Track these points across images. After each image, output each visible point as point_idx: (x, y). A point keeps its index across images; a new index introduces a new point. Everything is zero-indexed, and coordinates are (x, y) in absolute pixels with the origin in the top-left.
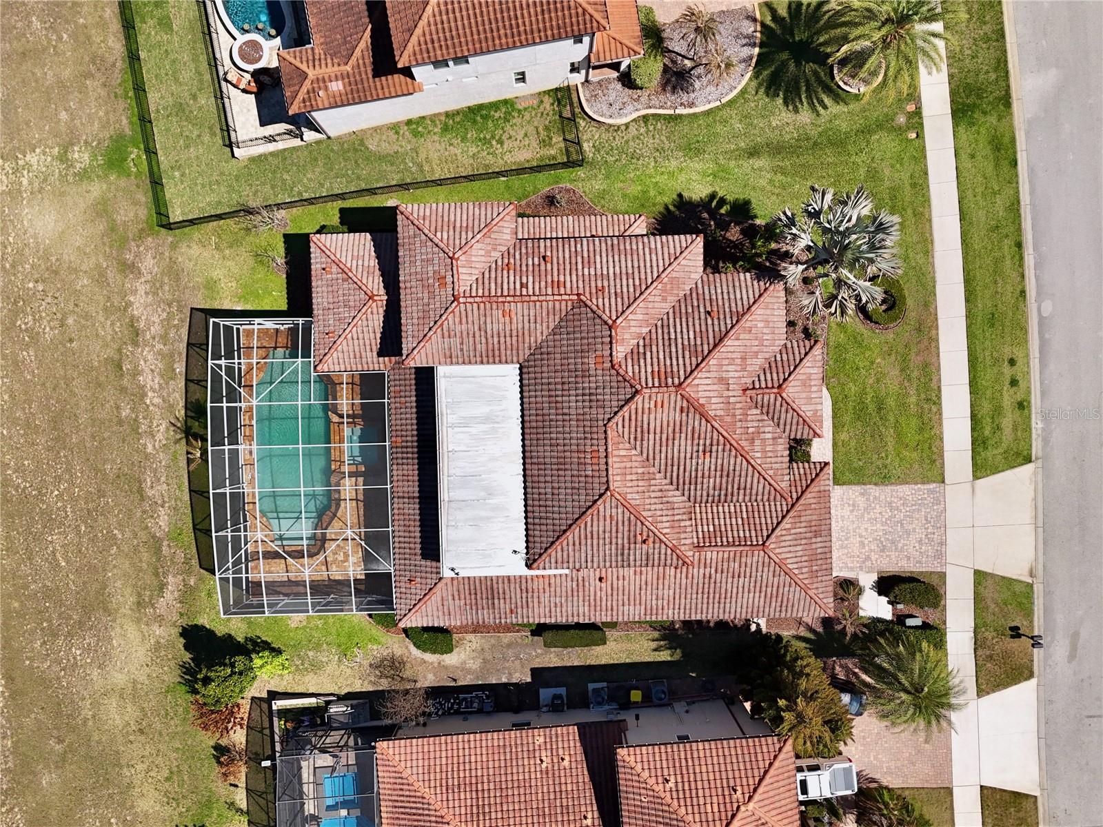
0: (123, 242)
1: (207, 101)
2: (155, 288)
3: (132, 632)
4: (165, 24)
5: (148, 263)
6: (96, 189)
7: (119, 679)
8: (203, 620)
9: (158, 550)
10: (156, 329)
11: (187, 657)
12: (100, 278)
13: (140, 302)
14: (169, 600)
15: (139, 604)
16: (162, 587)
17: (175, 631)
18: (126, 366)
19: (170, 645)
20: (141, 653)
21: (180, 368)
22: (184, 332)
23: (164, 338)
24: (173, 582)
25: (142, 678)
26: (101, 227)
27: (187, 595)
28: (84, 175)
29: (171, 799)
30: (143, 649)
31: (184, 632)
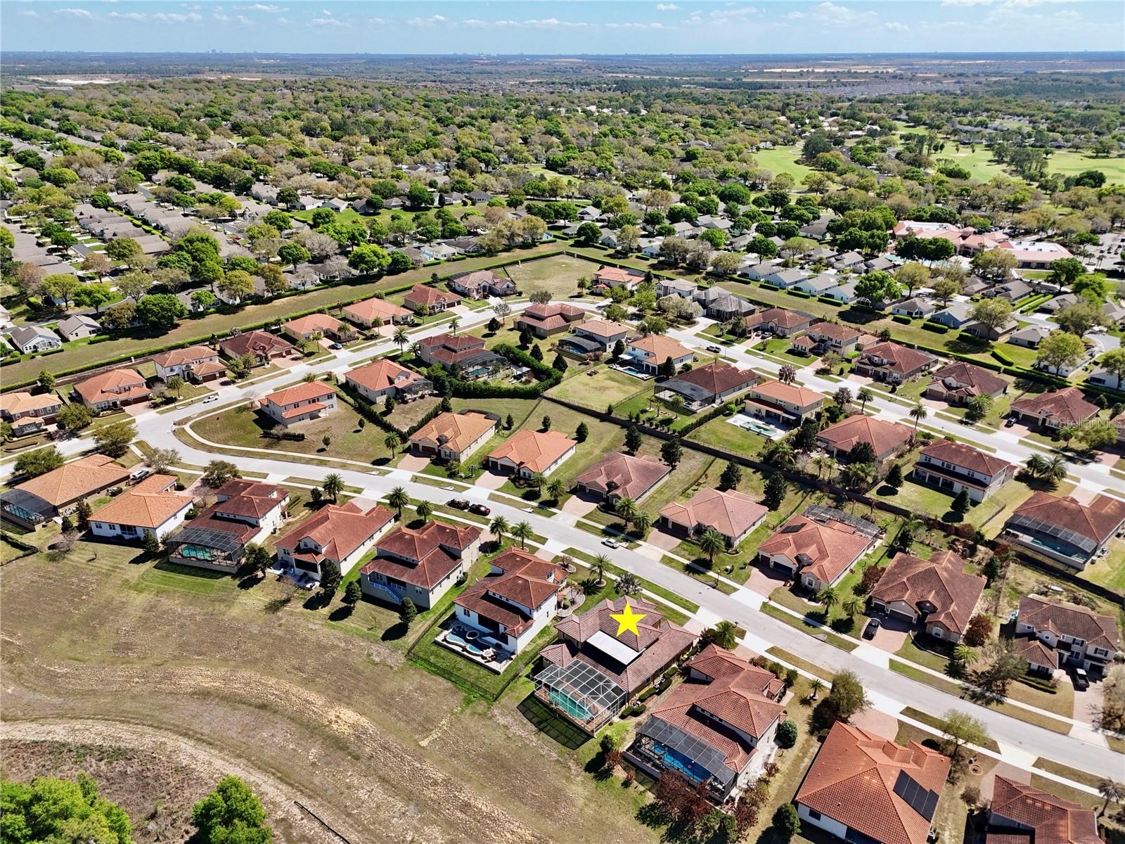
0: (485, 714)
1: (483, 672)
2: (502, 714)
3: (573, 787)
5: (496, 712)
6: (468, 711)
7: (581, 802)
8: (588, 760)
9: (561, 763)
11: (592, 774)
12: (485, 726)
13: (502, 721)
14: (573, 767)
15: (568, 778)
16: (570, 768)
17: (583, 773)
18: (510, 735)
19: (585, 777)
20: (580, 790)
21: (526, 721)
22: (520, 713)
23: (516, 720)
24: (571, 764)
25: (587, 793)
26: (477, 716)
27: (577, 762)
28: (462, 712)
29: (626, 813)
30: (580, 787)
31: (586, 770)
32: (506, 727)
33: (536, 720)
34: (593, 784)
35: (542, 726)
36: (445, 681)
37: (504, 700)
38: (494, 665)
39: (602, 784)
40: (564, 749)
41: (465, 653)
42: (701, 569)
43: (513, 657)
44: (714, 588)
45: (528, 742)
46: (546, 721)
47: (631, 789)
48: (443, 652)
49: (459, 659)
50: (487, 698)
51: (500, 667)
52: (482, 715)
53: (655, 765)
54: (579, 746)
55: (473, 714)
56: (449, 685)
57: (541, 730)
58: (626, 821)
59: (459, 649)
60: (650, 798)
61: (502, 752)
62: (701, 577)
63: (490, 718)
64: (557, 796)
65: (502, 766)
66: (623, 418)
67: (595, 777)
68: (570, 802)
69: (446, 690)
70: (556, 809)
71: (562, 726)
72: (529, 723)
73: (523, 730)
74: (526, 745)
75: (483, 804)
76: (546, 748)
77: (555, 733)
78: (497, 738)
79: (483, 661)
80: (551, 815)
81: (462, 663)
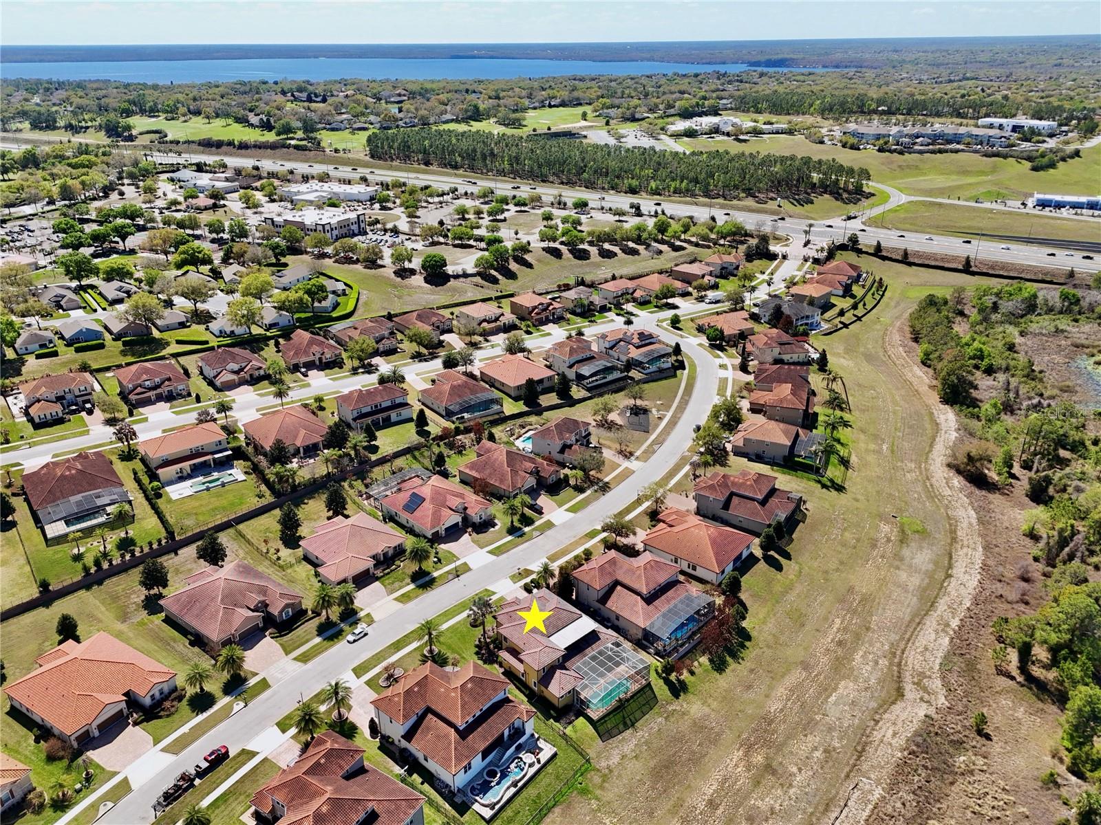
1: (550, 769)
2: (608, 759)
3: (692, 711)
4: (539, 796)
5: (604, 764)
6: (598, 792)
7: (707, 710)
8: (669, 694)
9: (667, 716)
10: (617, 751)
11: (682, 694)
13: (615, 759)
14: (675, 707)
15: (684, 714)
16: (675, 710)
17: (680, 700)
19: (684, 700)
21: (620, 737)
22: (610, 741)
24: (670, 708)
25: (699, 703)
26: (606, 785)
27: (668, 702)
28: (598, 799)
30: (693, 707)
31: (677, 698)
32: (623, 757)
33: (621, 727)
34: (690, 697)
35: (629, 722)
36: (550, 815)
37: (592, 753)
38: (544, 756)
39: (691, 690)
40: (656, 709)
41: (520, 784)
42: (427, 579)
43: (536, 736)
44: (458, 576)
45: (643, 740)
46: (624, 718)
47: (696, 671)
48: (509, 812)
49: (524, 794)
50: (586, 770)
51: (547, 751)
52: (605, 778)
53: (682, 645)
54: (655, 696)
55: (602, 787)
56: (557, 810)
57: (633, 725)
58: (724, 681)
59: (513, 790)
60: (704, 660)
61: (652, 763)
62: (439, 582)
63: (611, 771)
64: (699, 726)
65: (667, 767)
66: (80, 578)
67: (685, 693)
68: (706, 717)
69: (563, 814)
70: (712, 729)
71: (633, 705)
72: (623, 734)
73: (629, 742)
74: (646, 743)
75: (710, 788)
76: (651, 726)
77: (638, 714)
78: (637, 769)
79: (537, 766)
80: (719, 735)
81: (531, 791)
